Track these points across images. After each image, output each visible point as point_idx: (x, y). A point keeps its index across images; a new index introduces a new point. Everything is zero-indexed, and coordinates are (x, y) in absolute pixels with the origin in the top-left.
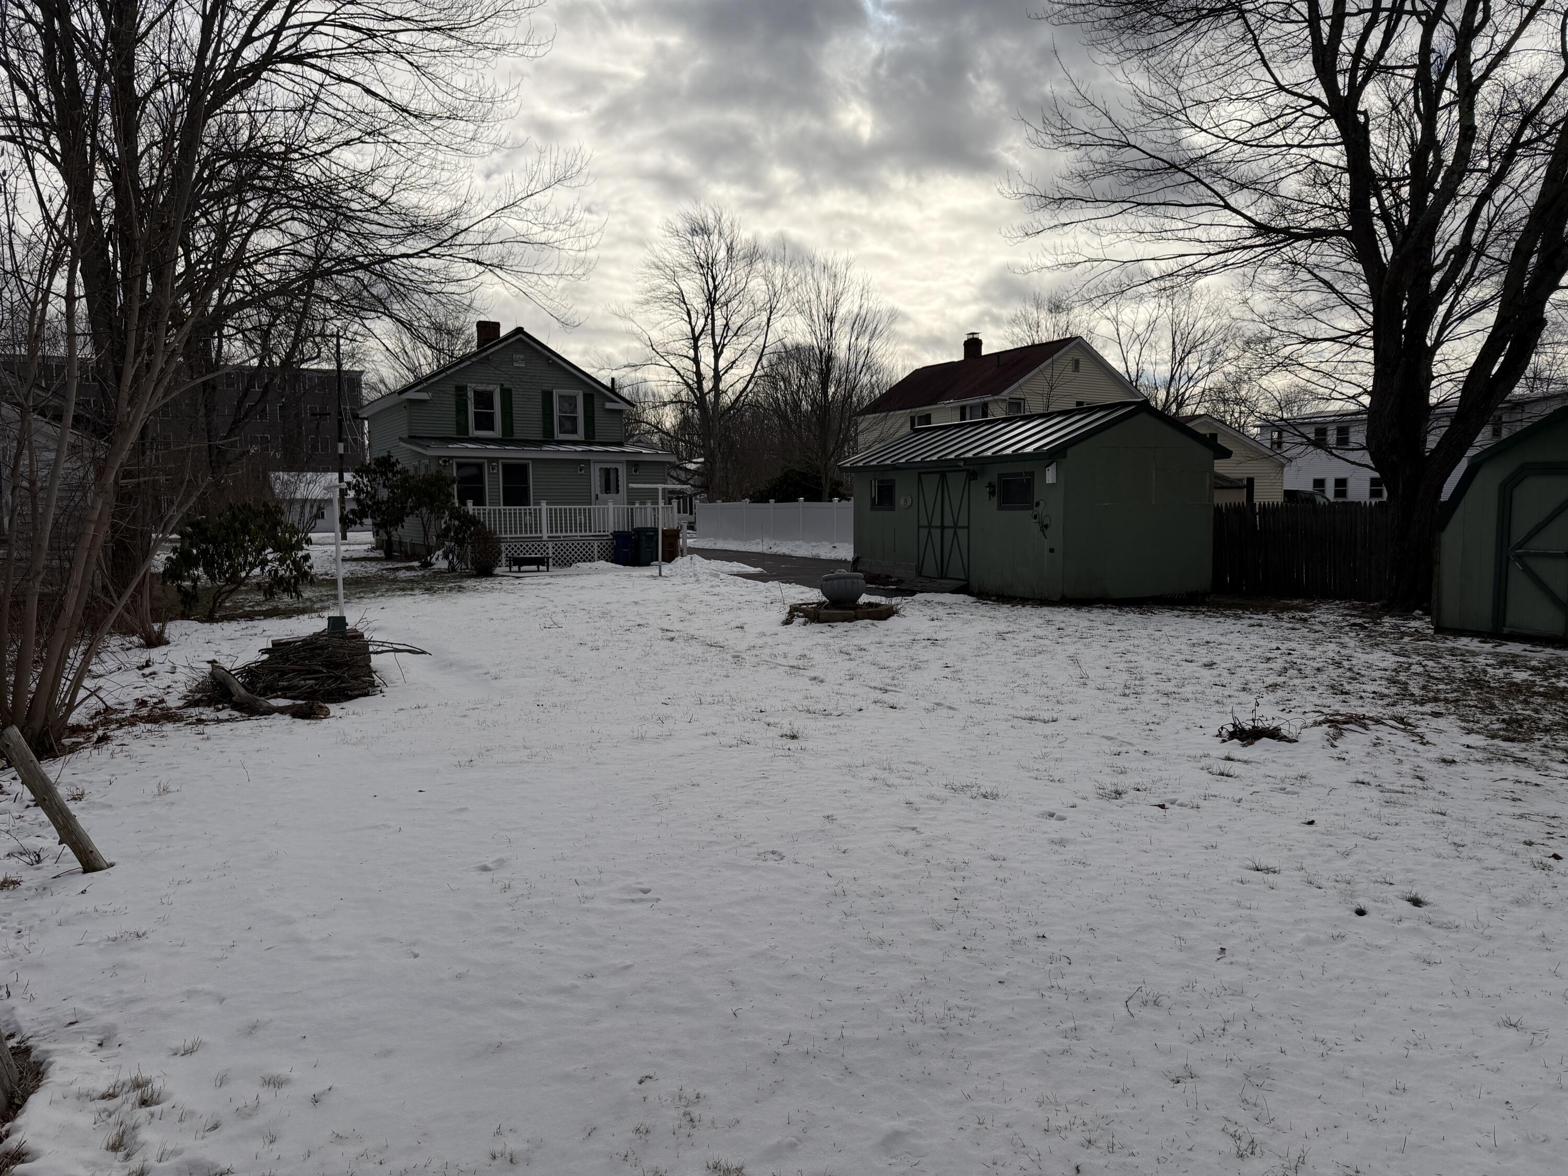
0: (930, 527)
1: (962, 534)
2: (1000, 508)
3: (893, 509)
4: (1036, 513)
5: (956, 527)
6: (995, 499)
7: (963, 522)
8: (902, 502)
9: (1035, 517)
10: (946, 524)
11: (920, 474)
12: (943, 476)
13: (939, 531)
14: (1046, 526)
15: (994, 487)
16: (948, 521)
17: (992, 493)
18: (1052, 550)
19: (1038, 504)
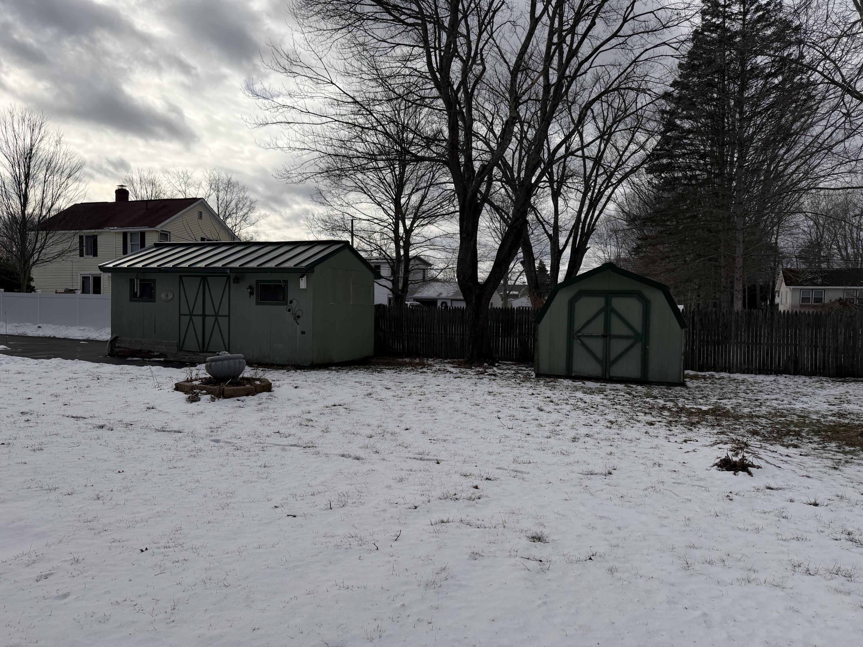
0: (191, 315)
1: (223, 322)
2: (257, 303)
3: (155, 302)
4: (290, 308)
5: (217, 315)
6: (254, 297)
7: (224, 311)
8: (163, 296)
9: (289, 310)
10: (207, 313)
11: (181, 277)
12: (204, 279)
13: (200, 319)
14: (299, 317)
15: (253, 289)
16: (209, 311)
17: (251, 293)
18: (303, 333)
19: (291, 302)
